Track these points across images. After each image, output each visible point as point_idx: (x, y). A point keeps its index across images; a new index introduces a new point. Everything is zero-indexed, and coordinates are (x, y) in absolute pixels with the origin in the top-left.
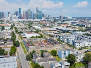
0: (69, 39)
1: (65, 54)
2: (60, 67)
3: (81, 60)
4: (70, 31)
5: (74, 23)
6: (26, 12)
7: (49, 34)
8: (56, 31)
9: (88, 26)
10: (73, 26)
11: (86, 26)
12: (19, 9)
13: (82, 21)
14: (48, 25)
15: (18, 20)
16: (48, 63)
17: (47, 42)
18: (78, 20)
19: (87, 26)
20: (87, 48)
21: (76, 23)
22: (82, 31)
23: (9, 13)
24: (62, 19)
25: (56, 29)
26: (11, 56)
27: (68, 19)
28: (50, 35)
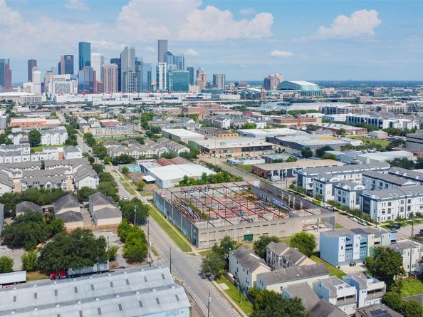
0: (345, 187)
1: (349, 247)
2: (351, 296)
3: (413, 269)
4: (328, 148)
5: (334, 111)
6: (113, 61)
7: (246, 163)
8: (269, 148)
9: (395, 126)
10: (332, 126)
11: (386, 125)
12: (81, 44)
13: (363, 99)
14: (226, 123)
15: (80, 98)
16: (307, 284)
17: (251, 199)
18: (345, 94)
19: (391, 124)
20: (419, 222)
21: (341, 111)
22: (380, 149)
23: (32, 64)
24: (274, 91)
25: (268, 140)
26: (133, 267)
27: (304, 93)
28: (255, 171)
